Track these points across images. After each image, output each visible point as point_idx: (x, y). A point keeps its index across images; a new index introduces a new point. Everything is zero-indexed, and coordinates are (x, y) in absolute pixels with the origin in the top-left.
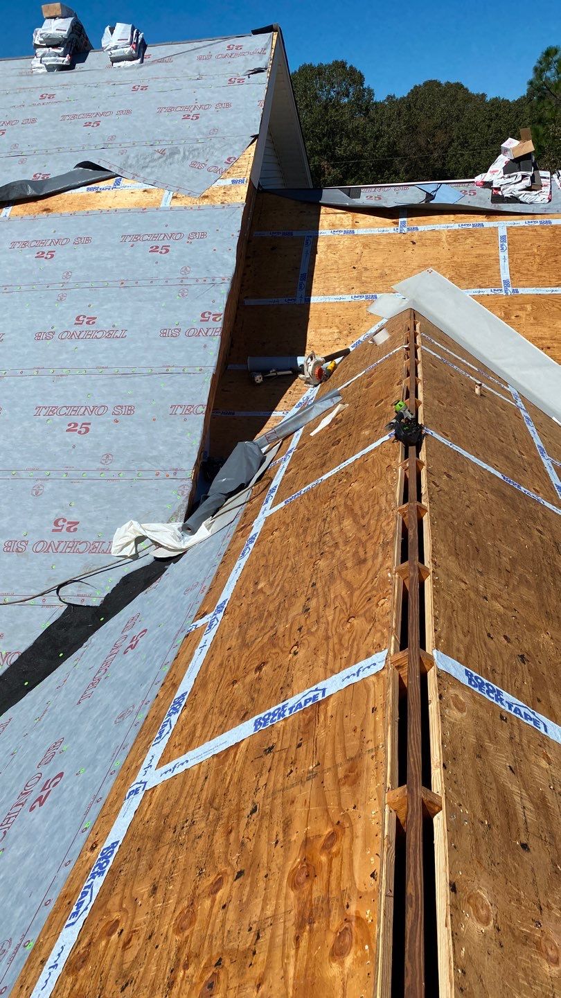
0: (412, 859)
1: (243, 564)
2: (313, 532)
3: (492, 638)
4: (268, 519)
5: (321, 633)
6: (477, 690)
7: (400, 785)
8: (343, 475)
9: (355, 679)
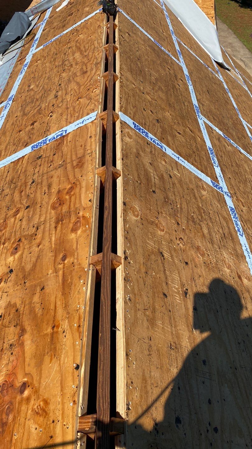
0: (107, 193)
1: (22, 77)
2: (59, 60)
3: (145, 111)
4: (34, 55)
5: (64, 106)
6: (138, 131)
7: (102, 166)
8: (75, 31)
9: (81, 125)
